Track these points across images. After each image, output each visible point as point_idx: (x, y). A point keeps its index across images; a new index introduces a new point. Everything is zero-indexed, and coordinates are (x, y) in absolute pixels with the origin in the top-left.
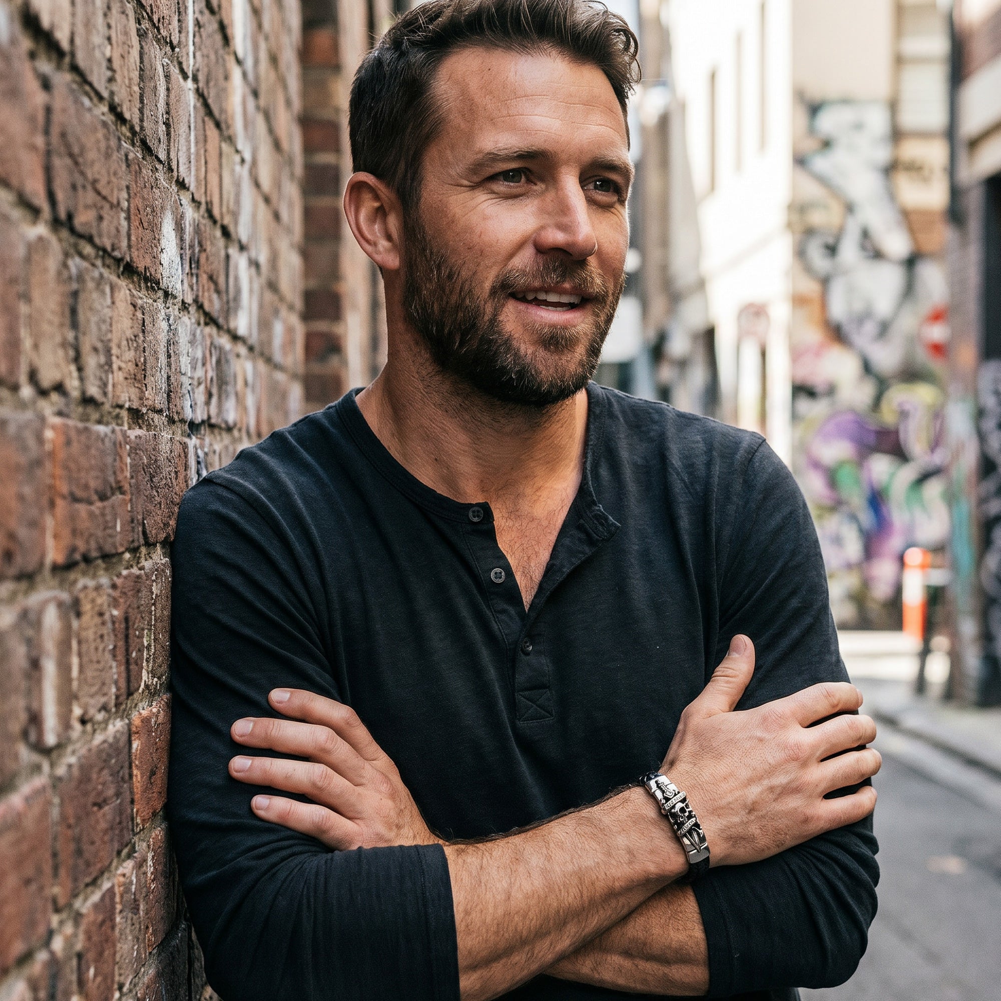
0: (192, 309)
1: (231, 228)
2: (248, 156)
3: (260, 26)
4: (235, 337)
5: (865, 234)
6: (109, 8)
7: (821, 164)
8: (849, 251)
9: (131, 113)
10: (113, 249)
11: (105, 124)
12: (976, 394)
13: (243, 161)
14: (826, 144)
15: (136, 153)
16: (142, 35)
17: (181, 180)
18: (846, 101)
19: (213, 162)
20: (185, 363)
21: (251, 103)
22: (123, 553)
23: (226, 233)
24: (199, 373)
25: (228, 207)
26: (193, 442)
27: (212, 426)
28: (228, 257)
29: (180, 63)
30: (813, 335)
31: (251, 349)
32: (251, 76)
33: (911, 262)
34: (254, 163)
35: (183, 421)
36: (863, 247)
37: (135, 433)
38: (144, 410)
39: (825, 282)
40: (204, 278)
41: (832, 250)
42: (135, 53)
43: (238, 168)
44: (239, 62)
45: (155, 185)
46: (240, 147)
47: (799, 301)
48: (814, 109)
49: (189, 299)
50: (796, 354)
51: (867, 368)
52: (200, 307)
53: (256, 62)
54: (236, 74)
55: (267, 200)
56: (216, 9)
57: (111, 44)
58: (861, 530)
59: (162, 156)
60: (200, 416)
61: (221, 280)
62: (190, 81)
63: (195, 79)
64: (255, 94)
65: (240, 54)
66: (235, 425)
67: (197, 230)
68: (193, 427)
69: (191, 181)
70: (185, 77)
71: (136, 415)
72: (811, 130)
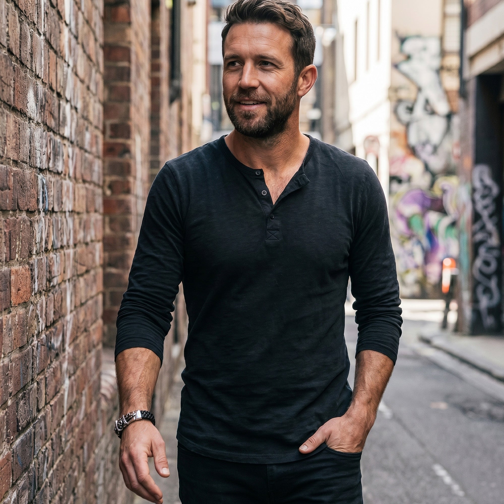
0: (42, 124)
1: (62, 93)
2: (71, 63)
3: (79, 9)
4: (63, 137)
5: (427, 102)
6: (8, 14)
7: (405, 67)
8: (419, 110)
9: (16, 51)
10: (8, 101)
11: (5, 56)
12: (472, 181)
13: (69, 65)
14: (408, 58)
15: (18, 66)
16: (21, 22)
17: (37, 74)
18: (418, 36)
19: (53, 67)
20: (37, 145)
21: (73, 41)
22: (9, 211)
23: (59, 95)
24: (44, 149)
25: (60, 85)
26: (40, 176)
27: (50, 171)
28: (59, 105)
29: (38, 30)
30: (400, 152)
31: (72, 143)
32: (73, 30)
33: (449, 116)
34: (75, 66)
35: (36, 167)
36: (425, 109)
37: (15, 169)
38: (19, 161)
39: (407, 125)
40: (47, 113)
41: (411, 110)
42: (18, 29)
43: (65, 69)
44: (67, 25)
45: (25, 78)
46: (67, 60)
47: (394, 135)
48: (403, 40)
49: (40, 121)
50: (392, 162)
51: (427, 168)
52: (45, 124)
53: (77, 24)
54: (66, 31)
55: (82, 81)
56: (55, 6)
57: (8, 27)
58: (423, 249)
59: (29, 66)
60: (45, 166)
61: (56, 114)
62: (42, 36)
63: (44, 35)
64: (76, 38)
65: (68, 22)
66: (62, 172)
67: (45, 94)
68: (41, 170)
69: (42, 75)
70: (40, 34)
71: (16, 162)
72: (401, 51)
